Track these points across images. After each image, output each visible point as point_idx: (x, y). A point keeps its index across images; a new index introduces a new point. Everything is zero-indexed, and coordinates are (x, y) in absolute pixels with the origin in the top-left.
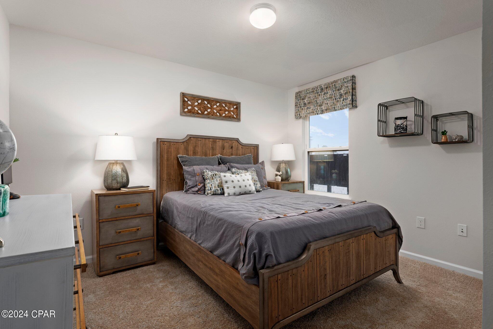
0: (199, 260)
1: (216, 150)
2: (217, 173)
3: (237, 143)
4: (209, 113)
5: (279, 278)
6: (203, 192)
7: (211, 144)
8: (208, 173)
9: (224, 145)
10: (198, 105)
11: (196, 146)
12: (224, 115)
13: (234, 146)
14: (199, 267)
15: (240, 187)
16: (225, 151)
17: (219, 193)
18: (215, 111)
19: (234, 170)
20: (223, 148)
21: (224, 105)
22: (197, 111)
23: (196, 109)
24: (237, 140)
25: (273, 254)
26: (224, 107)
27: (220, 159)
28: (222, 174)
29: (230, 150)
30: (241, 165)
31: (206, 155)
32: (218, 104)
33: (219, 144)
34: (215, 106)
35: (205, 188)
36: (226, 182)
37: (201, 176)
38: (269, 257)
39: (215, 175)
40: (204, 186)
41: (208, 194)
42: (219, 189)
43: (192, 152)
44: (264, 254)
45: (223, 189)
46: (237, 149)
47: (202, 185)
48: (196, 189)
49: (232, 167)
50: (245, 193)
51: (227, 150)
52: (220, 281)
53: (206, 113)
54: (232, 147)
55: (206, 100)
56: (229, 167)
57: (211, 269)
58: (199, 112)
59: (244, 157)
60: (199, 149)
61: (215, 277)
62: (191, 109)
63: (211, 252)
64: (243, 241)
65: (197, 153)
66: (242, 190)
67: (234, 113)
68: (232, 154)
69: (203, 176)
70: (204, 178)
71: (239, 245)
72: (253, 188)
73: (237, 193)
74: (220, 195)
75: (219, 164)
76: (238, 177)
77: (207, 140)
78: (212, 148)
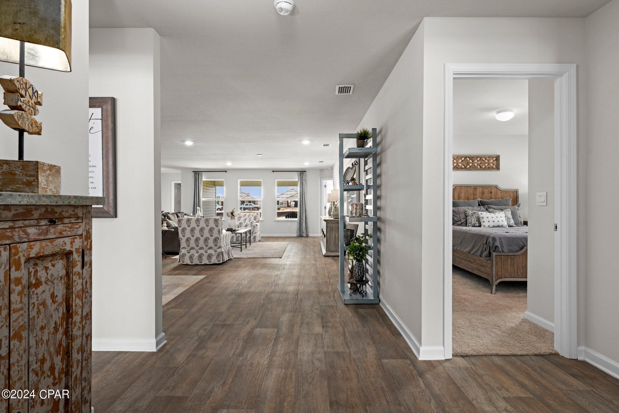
0: (462, 259)
1: (477, 195)
2: (476, 212)
3: (496, 189)
4: (470, 167)
5: (502, 258)
6: (465, 225)
7: (473, 191)
8: (470, 212)
9: (483, 191)
10: (462, 162)
11: (460, 193)
12: (484, 167)
13: (493, 191)
14: (462, 263)
15: (494, 222)
16: (485, 196)
17: (477, 226)
18: (476, 165)
19: (490, 210)
20: (483, 193)
21: (484, 159)
22: (461, 167)
23: (460, 165)
24: (496, 187)
25: (499, 246)
26: (484, 160)
27: (480, 202)
28: (480, 213)
29: (490, 195)
30: (497, 207)
31: (468, 199)
32: (479, 159)
33: (479, 191)
34: (476, 161)
35: (467, 222)
36: (483, 218)
37: (464, 214)
38: (497, 248)
39: (474, 213)
40: (466, 221)
41: (469, 226)
42: (477, 223)
43: (457, 198)
44: (494, 246)
45: (480, 223)
46: (496, 193)
47: (465, 220)
48: (461, 223)
49: (489, 208)
50: (498, 226)
51: (487, 195)
52: (474, 265)
53: (468, 167)
54: (491, 193)
55: (468, 157)
56: (487, 208)
57: (469, 261)
58: (463, 167)
59: (502, 200)
60: (463, 195)
61: (471, 264)
62: (456, 166)
63: (469, 253)
64: (485, 242)
65: (461, 198)
66: (496, 224)
67: (493, 165)
68: (491, 198)
69: (465, 214)
70: (466, 215)
71: (483, 245)
72: (505, 223)
73: (491, 225)
74: (478, 227)
75: (479, 205)
76: (492, 215)
77: (469, 188)
78: (474, 193)
